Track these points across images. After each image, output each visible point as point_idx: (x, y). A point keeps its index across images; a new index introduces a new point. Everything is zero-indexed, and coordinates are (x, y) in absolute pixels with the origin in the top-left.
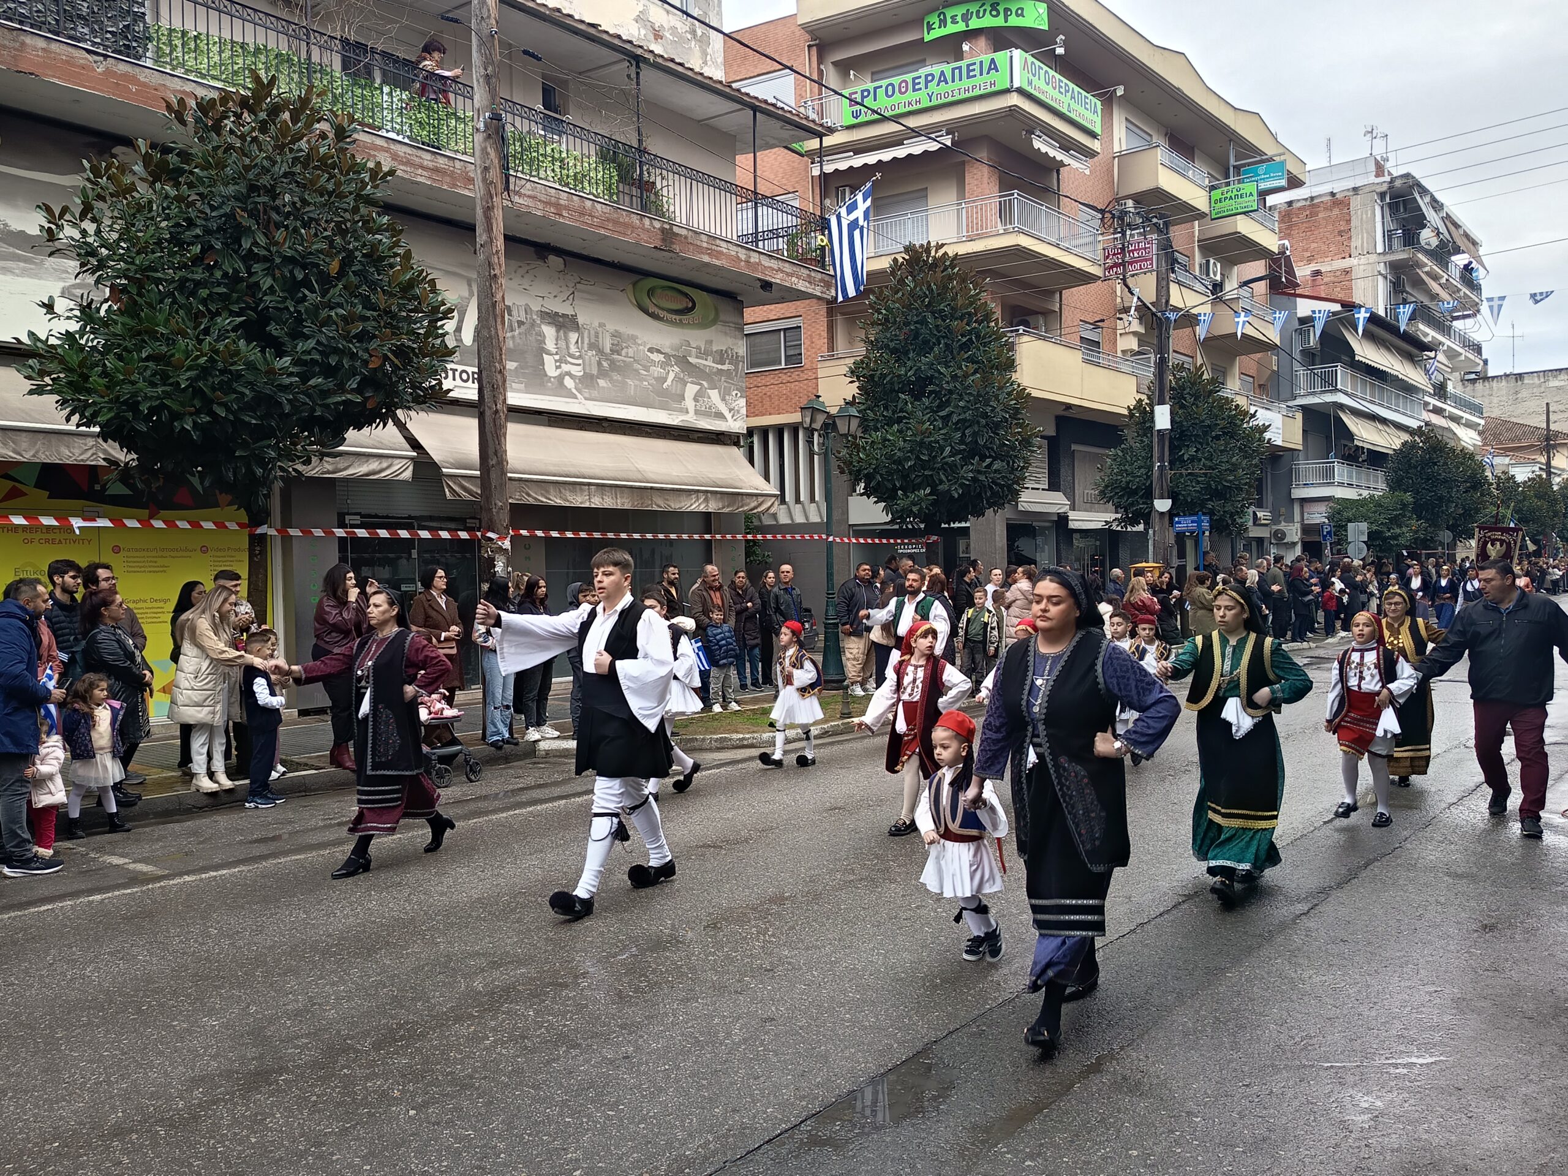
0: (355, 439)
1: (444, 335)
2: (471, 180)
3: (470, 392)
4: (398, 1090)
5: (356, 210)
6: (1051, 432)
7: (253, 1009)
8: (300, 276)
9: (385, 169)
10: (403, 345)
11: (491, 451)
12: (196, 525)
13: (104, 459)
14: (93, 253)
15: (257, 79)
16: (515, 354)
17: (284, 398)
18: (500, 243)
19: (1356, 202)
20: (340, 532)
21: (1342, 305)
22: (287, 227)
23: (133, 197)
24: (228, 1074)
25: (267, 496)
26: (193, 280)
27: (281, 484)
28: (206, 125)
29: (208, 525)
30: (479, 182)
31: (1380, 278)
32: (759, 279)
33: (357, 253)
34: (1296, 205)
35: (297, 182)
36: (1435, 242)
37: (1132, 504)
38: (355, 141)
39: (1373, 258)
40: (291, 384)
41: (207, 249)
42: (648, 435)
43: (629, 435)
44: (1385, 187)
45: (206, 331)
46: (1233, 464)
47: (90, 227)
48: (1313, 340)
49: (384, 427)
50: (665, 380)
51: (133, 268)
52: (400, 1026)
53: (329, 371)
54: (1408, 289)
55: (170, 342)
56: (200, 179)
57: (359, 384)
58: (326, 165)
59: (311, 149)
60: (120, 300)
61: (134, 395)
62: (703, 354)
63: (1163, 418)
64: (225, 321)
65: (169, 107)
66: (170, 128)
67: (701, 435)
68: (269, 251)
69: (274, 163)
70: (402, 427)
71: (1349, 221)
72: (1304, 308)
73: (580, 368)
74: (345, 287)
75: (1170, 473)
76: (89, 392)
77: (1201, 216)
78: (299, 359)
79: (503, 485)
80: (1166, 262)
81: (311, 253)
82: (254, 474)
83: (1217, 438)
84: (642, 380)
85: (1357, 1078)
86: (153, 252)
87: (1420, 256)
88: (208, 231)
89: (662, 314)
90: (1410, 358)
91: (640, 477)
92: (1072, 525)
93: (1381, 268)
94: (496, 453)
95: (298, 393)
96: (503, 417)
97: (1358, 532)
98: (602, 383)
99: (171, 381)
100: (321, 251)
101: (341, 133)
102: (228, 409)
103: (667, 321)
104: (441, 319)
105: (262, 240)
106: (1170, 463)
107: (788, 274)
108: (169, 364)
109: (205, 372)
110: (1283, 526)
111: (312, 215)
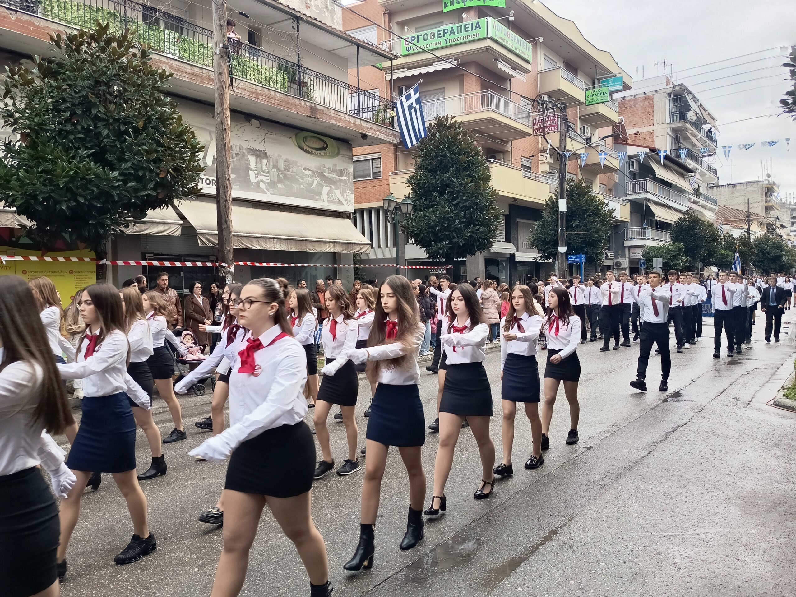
0: (152, 214)
1: (199, 160)
2: (213, 80)
3: (212, 190)
4: (188, 558)
5: (152, 94)
6: (507, 213)
7: (107, 515)
8: (123, 128)
9: (168, 73)
10: (177, 165)
11: (223, 221)
12: (68, 259)
13: (19, 225)
14: (11, 115)
15: (99, 24)
16: (235, 171)
17: (115, 193)
18: (228, 113)
19: (656, 98)
20: (144, 263)
21: (650, 150)
22: (116, 103)
23: (33, 86)
24: (96, 551)
25: (105, 244)
26: (66, 131)
27: (113, 238)
28: (72, 48)
29: (74, 259)
30: (216, 81)
31: (668, 136)
32: (361, 133)
33: (153, 117)
34: (626, 99)
35: (121, 79)
36: (695, 118)
37: (547, 249)
38: (151, 58)
39: (665, 126)
40: (119, 185)
41: (73, 114)
42: (304, 213)
43: (294, 213)
44: (671, 90)
45: (73, 157)
46: (597, 229)
47: (10, 102)
48: (635, 167)
49: (167, 208)
50: (312, 184)
51: (34, 123)
52: (187, 524)
53: (138, 179)
54: (681, 141)
55: (53, 162)
56: (69, 77)
57: (154, 185)
58: (136, 71)
59: (128, 62)
60: (26, 140)
61: (35, 191)
62: (333, 171)
63: (563, 206)
64: (83, 152)
65: (52, 39)
66: (52, 50)
67: (331, 213)
68: (107, 116)
69: (109, 69)
70: (175, 208)
71: (653, 107)
72: (631, 150)
73: (268, 178)
74: (147, 135)
75: (566, 233)
76: (10, 189)
77: (582, 103)
78: (123, 172)
79: (230, 239)
80: (565, 127)
81: (129, 117)
82: (99, 233)
83: (590, 215)
84: (300, 184)
85: (681, 540)
86: (44, 115)
87: (688, 125)
88: (73, 105)
89: (310, 150)
90: (682, 176)
91: (300, 235)
92: (517, 259)
93: (669, 131)
94: (226, 222)
95: (122, 190)
96: (230, 203)
97: (657, 263)
98: (279, 186)
99: (55, 183)
100: (135, 116)
101: (144, 54)
102: (86, 199)
103: (313, 154)
104: (197, 152)
105: (102, 110)
106: (567, 228)
107: (375, 130)
108: (53, 175)
109: (73, 178)
110: (620, 260)
111: (129, 97)
